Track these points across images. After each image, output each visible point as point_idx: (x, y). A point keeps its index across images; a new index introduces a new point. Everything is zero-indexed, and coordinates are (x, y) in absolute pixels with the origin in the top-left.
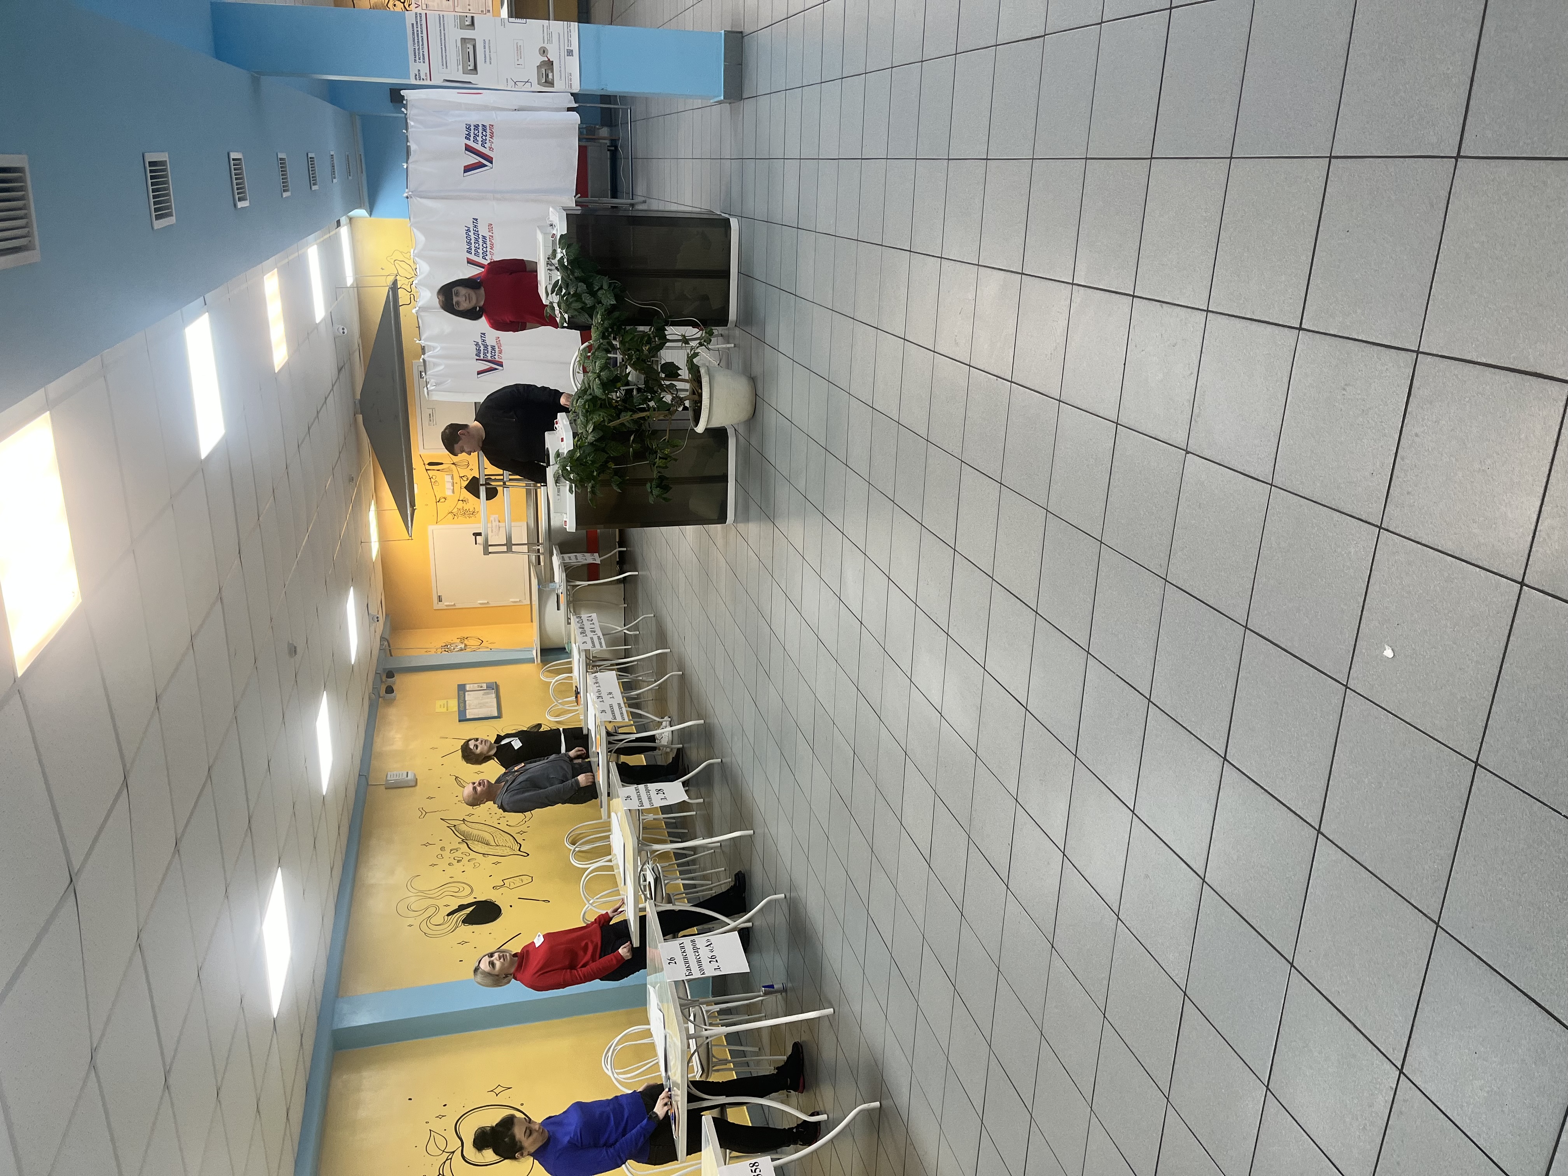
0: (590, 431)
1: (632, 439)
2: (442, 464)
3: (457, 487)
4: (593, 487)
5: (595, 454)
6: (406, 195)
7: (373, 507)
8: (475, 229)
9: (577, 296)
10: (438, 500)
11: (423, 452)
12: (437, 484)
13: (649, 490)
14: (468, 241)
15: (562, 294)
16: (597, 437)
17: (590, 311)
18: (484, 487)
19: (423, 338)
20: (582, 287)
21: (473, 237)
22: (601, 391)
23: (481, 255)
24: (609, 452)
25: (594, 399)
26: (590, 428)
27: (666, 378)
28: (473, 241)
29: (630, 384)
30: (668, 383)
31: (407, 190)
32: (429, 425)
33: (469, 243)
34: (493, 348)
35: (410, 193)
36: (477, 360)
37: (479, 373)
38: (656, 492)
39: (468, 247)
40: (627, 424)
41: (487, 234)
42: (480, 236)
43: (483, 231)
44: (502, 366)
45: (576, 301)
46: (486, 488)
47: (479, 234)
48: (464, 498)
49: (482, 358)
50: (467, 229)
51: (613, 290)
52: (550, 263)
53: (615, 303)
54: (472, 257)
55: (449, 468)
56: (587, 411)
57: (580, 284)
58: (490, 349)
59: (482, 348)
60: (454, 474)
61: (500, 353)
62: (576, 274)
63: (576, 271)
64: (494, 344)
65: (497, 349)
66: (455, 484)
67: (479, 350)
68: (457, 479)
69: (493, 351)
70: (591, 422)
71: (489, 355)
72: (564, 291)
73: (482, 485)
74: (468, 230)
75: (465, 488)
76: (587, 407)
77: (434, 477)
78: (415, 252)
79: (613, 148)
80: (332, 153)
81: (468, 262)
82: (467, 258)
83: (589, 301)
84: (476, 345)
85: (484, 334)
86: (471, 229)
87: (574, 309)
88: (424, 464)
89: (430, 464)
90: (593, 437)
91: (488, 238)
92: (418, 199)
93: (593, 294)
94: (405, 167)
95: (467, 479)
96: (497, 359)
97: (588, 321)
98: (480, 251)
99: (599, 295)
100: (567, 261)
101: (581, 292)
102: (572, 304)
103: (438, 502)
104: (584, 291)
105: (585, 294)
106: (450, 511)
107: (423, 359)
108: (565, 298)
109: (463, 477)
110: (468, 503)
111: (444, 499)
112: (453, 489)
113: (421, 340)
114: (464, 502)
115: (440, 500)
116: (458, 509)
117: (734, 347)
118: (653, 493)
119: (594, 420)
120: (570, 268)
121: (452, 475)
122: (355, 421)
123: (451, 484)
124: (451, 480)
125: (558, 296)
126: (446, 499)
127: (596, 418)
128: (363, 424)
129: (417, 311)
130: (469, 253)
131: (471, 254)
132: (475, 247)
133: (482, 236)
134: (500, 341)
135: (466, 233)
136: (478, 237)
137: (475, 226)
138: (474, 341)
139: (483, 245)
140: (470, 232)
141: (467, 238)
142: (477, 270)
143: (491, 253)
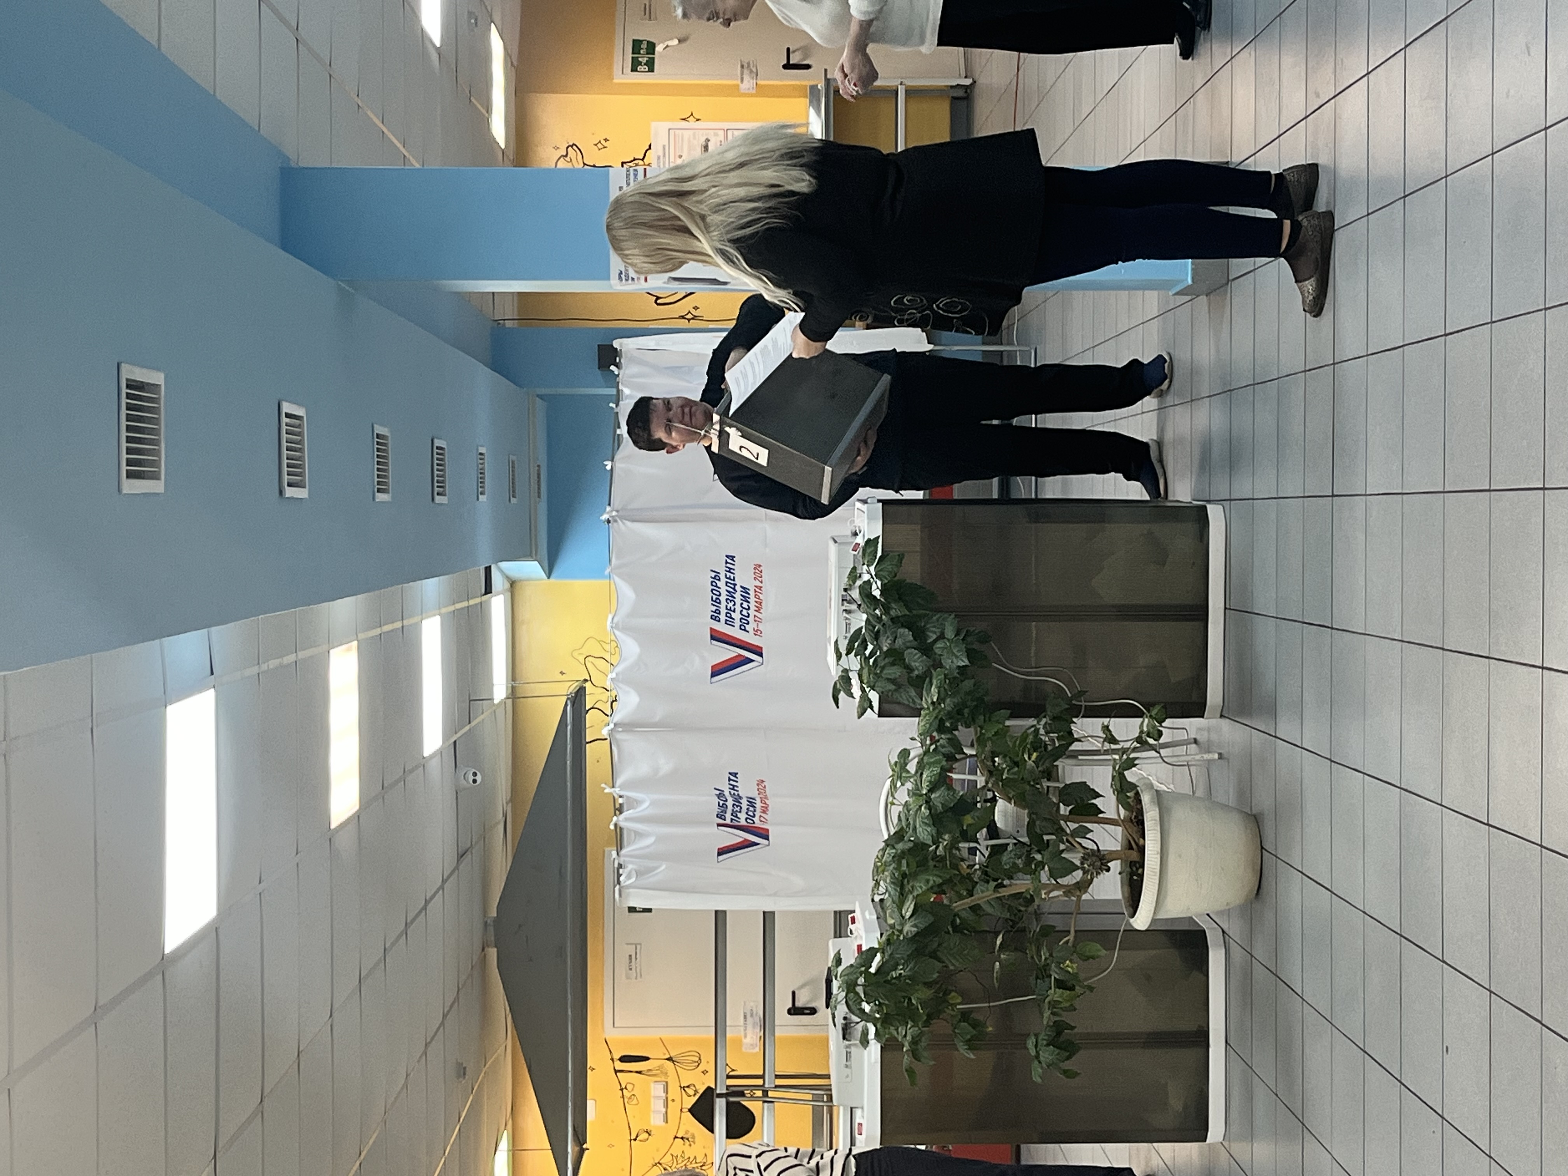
0: (908, 914)
1: (998, 942)
2: (646, 1059)
3: (674, 1108)
4: (915, 1042)
6: (605, 517)
7: (504, 1145)
8: (728, 574)
9: (895, 656)
10: (633, 1137)
11: (611, 1034)
12: (635, 1102)
13: (1033, 1052)
14: (715, 597)
15: (867, 653)
16: (922, 926)
17: (919, 683)
18: (723, 1100)
19: (618, 782)
20: (906, 635)
21: (723, 589)
22: (929, 829)
23: (737, 623)
24: (944, 959)
25: (919, 847)
26: (908, 909)
27: (1072, 817)
28: (723, 598)
29: (1001, 834)
30: (1073, 826)
31: (608, 509)
32: (628, 978)
33: (716, 601)
34: (751, 802)
35: (614, 513)
36: (719, 825)
37: (721, 852)
38: (1047, 1055)
39: (714, 608)
40: (988, 909)
41: (751, 585)
42: (738, 588)
43: (744, 578)
44: (767, 838)
45: (893, 664)
46: (728, 1104)
47: (735, 585)
48: (687, 1132)
49: (728, 821)
50: (713, 574)
51: (963, 640)
52: (848, 598)
53: (967, 662)
54: (721, 627)
55: (660, 1068)
56: (904, 875)
57: (901, 630)
58: (745, 804)
59: (730, 802)
60: (669, 1080)
61: (764, 812)
62: (893, 613)
63: (893, 605)
64: (754, 793)
65: (759, 805)
66: (670, 1102)
67: (723, 807)
68: (674, 1092)
69: (751, 809)
70: (911, 897)
71: (742, 816)
72: (870, 647)
73: (720, 1096)
74: (717, 578)
75: (690, 1110)
76: (904, 868)
77: (629, 1087)
78: (615, 620)
80: (482, 450)
81: (713, 638)
82: (711, 629)
83: (917, 661)
84: (719, 796)
85: (735, 775)
86: (722, 576)
87: (888, 679)
88: (612, 1060)
89: (624, 1059)
91: (752, 592)
92: (628, 523)
93: (926, 650)
94: (609, 468)
95: (696, 1092)
96: (758, 824)
97: (914, 702)
98: (736, 616)
99: (936, 651)
100: (878, 588)
101: (902, 647)
102: (885, 672)
103: (632, 1141)
104: (908, 644)
105: (909, 651)
106: (657, 1162)
107: (616, 825)
108: (872, 661)
109: (688, 1087)
110: (694, 1143)
111: (646, 1135)
112: (666, 1112)
113: (613, 787)
114: (682, 1138)
115: (637, 1136)
116: (672, 1155)
117: (1219, 758)
118: (1042, 1059)
119: (915, 894)
120: (882, 600)
121: (667, 1082)
122: (484, 960)
123: (662, 1101)
124: (664, 1095)
125: (859, 657)
126: (649, 1135)
127: (921, 887)
128: (498, 967)
129: (612, 730)
130: (715, 620)
131: (719, 621)
132: (727, 609)
133: (741, 587)
134: (765, 787)
135: (712, 582)
136: (734, 589)
137: (730, 570)
138: (716, 789)
139: (742, 604)
140: (719, 580)
141: (714, 592)
142: (729, 653)
143: (756, 619)
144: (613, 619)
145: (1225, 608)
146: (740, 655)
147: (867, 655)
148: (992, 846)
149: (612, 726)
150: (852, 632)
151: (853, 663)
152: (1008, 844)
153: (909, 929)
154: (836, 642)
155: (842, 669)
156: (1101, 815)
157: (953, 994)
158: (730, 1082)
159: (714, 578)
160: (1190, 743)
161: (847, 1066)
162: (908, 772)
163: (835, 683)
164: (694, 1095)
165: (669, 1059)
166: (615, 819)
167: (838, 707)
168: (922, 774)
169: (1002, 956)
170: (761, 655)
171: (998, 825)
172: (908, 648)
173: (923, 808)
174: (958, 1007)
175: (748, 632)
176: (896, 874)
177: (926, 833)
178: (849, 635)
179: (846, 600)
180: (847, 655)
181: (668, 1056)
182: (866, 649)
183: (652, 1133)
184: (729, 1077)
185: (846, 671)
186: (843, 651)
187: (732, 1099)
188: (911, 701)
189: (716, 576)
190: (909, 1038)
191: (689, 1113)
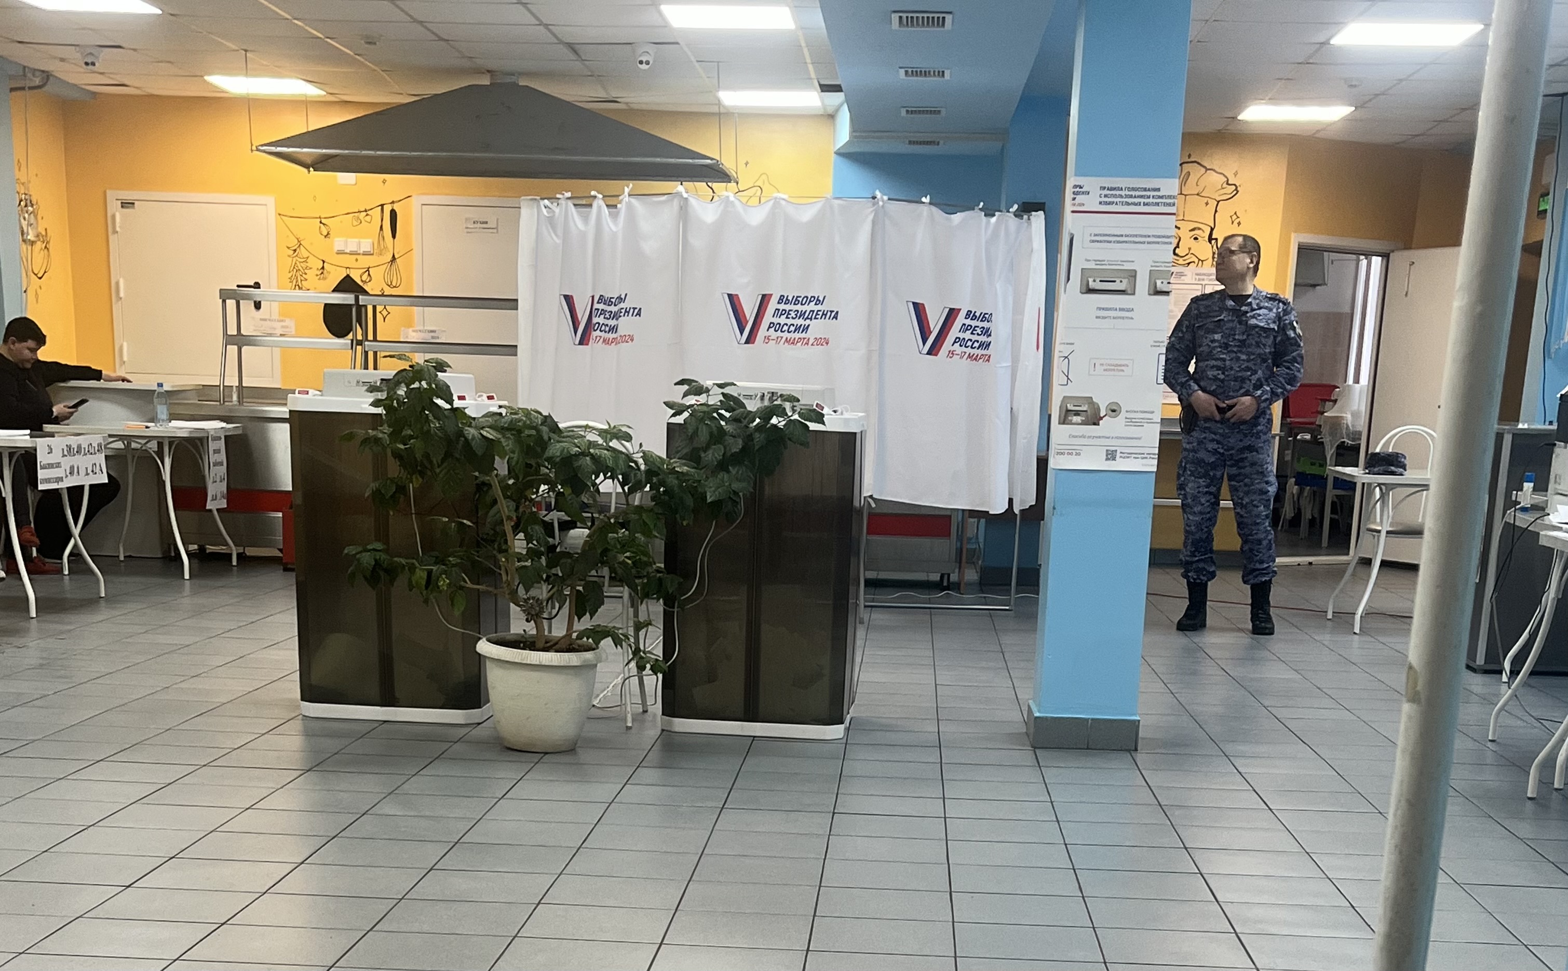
0: (485, 433)
1: (465, 521)
2: (394, 236)
3: (349, 261)
4: (377, 440)
5: (440, 438)
6: (879, 195)
8: (821, 313)
9: (718, 436)
10: (323, 221)
11: (416, 200)
12: (355, 223)
13: (369, 547)
14: (800, 299)
15: (723, 412)
16: (473, 444)
17: (694, 458)
18: (353, 302)
19: (633, 201)
20: (736, 446)
21: (807, 308)
22: (558, 454)
23: (776, 320)
24: (445, 464)
25: (543, 444)
26: (489, 434)
27: (575, 592)
28: (799, 307)
29: (563, 533)
30: (567, 594)
31: (885, 198)
32: (467, 219)
33: (796, 301)
34: (613, 329)
35: (881, 203)
36: (593, 297)
37: (569, 299)
38: (368, 559)
39: (790, 298)
40: (493, 512)
41: (811, 334)
42: (808, 322)
43: (817, 327)
44: (581, 343)
45: (711, 434)
46: (350, 306)
47: (811, 319)
48: (329, 272)
49: (596, 306)
50: (821, 299)
51: (730, 497)
52: (775, 398)
53: (709, 500)
54: (773, 305)
55: (386, 248)
56: (520, 432)
57: (740, 442)
58: (612, 323)
59: (613, 309)
60: (375, 257)
61: (604, 341)
62: (757, 435)
63: (763, 435)
64: (621, 331)
65: (611, 336)
66: (355, 257)
67: (609, 302)
68: (365, 262)
69: (607, 329)
70: (500, 436)
71: (601, 320)
72: (727, 415)
73: (357, 299)
74: (818, 302)
75: (348, 276)
76: (527, 432)
77: (370, 218)
78: (783, 203)
79: (945, 584)
81: (764, 296)
82: (771, 295)
83: (713, 455)
84: (619, 298)
85: (639, 314)
86: (819, 307)
87: (697, 429)
88: (393, 202)
89: (392, 214)
90: (473, 438)
91: (803, 335)
92: (872, 215)
93: (723, 465)
94: (924, 200)
96: (594, 334)
97: (677, 452)
98: (783, 320)
99: (721, 474)
100: (779, 422)
101: (726, 443)
102: (704, 427)
103: (319, 220)
104: (728, 449)
105: (723, 449)
106: (302, 242)
107: (595, 197)
108: (715, 415)
109: (369, 274)
110: (319, 279)
111: (325, 233)
112: (346, 253)
113: (630, 195)
114: (323, 268)
115: (324, 224)
116: (308, 258)
117: (627, 727)
118: (364, 554)
119: (503, 440)
120: (769, 425)
121: (372, 254)
122: (479, 71)
123: (355, 250)
124: (361, 252)
125: (719, 404)
126: (325, 237)
127: (508, 445)
128: (469, 86)
129: (682, 196)
130: (780, 299)
131: (779, 303)
132: (790, 310)
133: (809, 325)
134: (627, 342)
135: (814, 297)
136: (807, 318)
137: (824, 315)
138: (626, 295)
139: (793, 325)
140: (816, 304)
141: (805, 299)
142: (750, 312)
143: (779, 339)
144: (783, 199)
145: (754, 737)
146: (747, 322)
147: (720, 411)
148: (552, 524)
149: (685, 195)
150: (744, 401)
151: (715, 399)
152: (554, 537)
153: (471, 432)
154: (735, 385)
155: (710, 388)
156: (576, 618)
157: (421, 480)
158: (370, 309)
159: (818, 300)
160: (643, 707)
161: (358, 382)
162: (611, 440)
163: (697, 382)
164: (362, 281)
165: (394, 257)
166: (600, 196)
167: (676, 384)
168: (608, 450)
169: (453, 524)
170: (747, 342)
171: (572, 531)
172: (725, 448)
173: (577, 449)
174: (411, 485)
175: (768, 330)
176: (520, 424)
177: (555, 451)
178: (741, 398)
179: (773, 396)
180: (723, 394)
181: (396, 256)
182: (726, 411)
183: (327, 239)
184: (374, 308)
185: (707, 391)
186: (727, 390)
187: (354, 310)
188: (679, 449)
189: (820, 301)
190: (380, 435)
191: (345, 275)
